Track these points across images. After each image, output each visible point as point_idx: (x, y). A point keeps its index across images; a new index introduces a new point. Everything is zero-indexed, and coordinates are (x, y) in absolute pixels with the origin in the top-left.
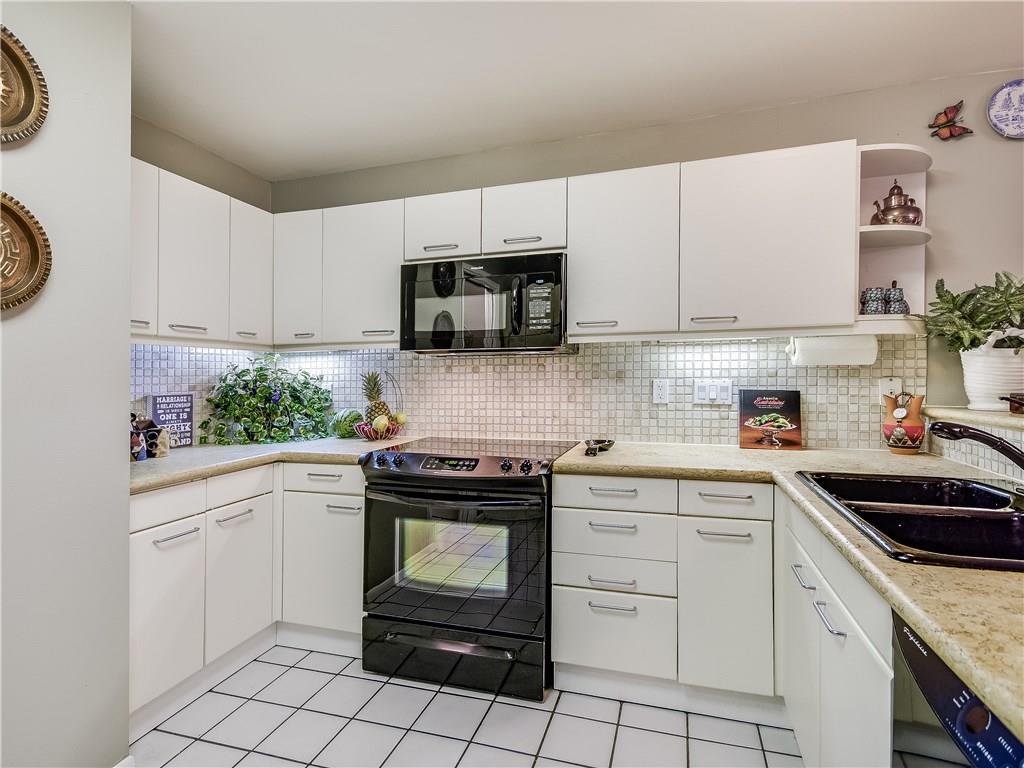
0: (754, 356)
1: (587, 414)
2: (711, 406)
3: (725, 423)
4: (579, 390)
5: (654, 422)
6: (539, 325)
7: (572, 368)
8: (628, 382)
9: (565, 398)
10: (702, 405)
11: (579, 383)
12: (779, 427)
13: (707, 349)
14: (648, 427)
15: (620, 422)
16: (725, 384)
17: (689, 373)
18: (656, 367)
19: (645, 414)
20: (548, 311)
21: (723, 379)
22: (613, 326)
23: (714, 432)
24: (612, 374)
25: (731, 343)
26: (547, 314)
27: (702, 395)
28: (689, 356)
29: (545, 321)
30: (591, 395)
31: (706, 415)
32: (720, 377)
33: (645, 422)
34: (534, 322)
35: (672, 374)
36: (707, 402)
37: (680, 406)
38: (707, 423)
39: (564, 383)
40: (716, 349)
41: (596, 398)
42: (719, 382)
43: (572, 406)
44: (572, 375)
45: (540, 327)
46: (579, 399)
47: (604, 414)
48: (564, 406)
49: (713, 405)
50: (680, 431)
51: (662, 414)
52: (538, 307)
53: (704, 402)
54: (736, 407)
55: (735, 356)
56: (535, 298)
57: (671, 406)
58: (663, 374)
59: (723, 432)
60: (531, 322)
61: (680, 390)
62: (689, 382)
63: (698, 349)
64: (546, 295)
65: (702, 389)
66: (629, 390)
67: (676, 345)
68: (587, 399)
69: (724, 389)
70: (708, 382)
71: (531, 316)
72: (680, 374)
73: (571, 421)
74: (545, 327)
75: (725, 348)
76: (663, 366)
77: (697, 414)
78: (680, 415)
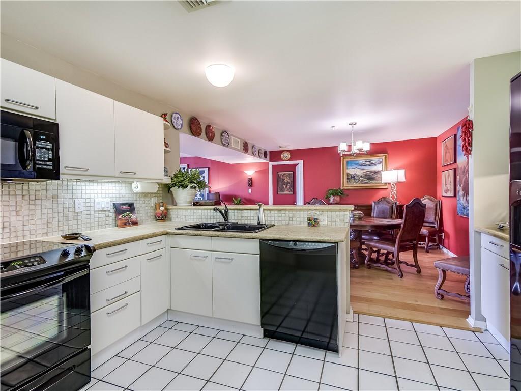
0: (117, 188)
1: (32, 222)
2: (102, 211)
3: (108, 219)
4: (26, 207)
5: (75, 222)
6: (44, 165)
7: (19, 193)
8: (60, 201)
9: (14, 213)
10: (98, 211)
11: (25, 203)
12: (130, 217)
13: (99, 184)
14: (72, 225)
15: (56, 224)
16: (108, 201)
17: (92, 196)
18: (76, 193)
19: (71, 218)
20: (50, 157)
21: (107, 199)
22: (86, 171)
23: (104, 223)
24: (50, 196)
25: (109, 182)
26: (49, 159)
27: (98, 206)
28: (92, 188)
29: (48, 163)
30: (35, 210)
31: (100, 215)
32: (105, 198)
33: (70, 223)
34: (40, 163)
35: (84, 196)
36: (101, 209)
37: (88, 212)
38: (100, 220)
39: (13, 203)
40: (103, 184)
41: (38, 212)
42: (106, 200)
43: (20, 218)
44: (19, 198)
45: (45, 167)
46: (26, 213)
47: (45, 221)
48: (13, 219)
49: (103, 211)
50: (88, 225)
51: (79, 217)
52: (43, 154)
53: (99, 210)
54: (112, 211)
55: (111, 188)
56: (41, 148)
57: (84, 213)
58: (79, 196)
59: (107, 222)
60: (37, 162)
61: (88, 204)
62: (92, 200)
63: (96, 184)
64: (49, 147)
65: (98, 203)
66: (61, 206)
67: (85, 181)
68: (32, 212)
69: (108, 203)
70: (100, 200)
71: (38, 158)
72: (88, 196)
73: (19, 228)
74: (49, 167)
75: (107, 184)
76: (79, 192)
77: (96, 216)
78: (88, 217)
